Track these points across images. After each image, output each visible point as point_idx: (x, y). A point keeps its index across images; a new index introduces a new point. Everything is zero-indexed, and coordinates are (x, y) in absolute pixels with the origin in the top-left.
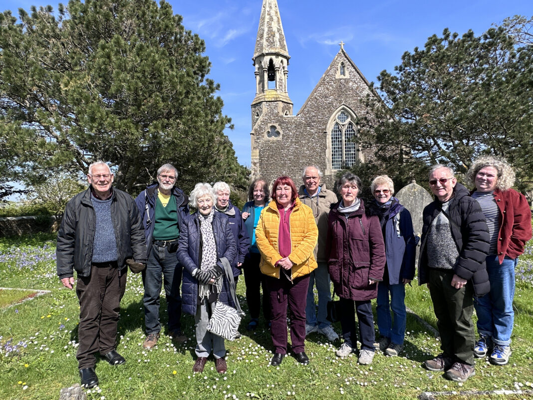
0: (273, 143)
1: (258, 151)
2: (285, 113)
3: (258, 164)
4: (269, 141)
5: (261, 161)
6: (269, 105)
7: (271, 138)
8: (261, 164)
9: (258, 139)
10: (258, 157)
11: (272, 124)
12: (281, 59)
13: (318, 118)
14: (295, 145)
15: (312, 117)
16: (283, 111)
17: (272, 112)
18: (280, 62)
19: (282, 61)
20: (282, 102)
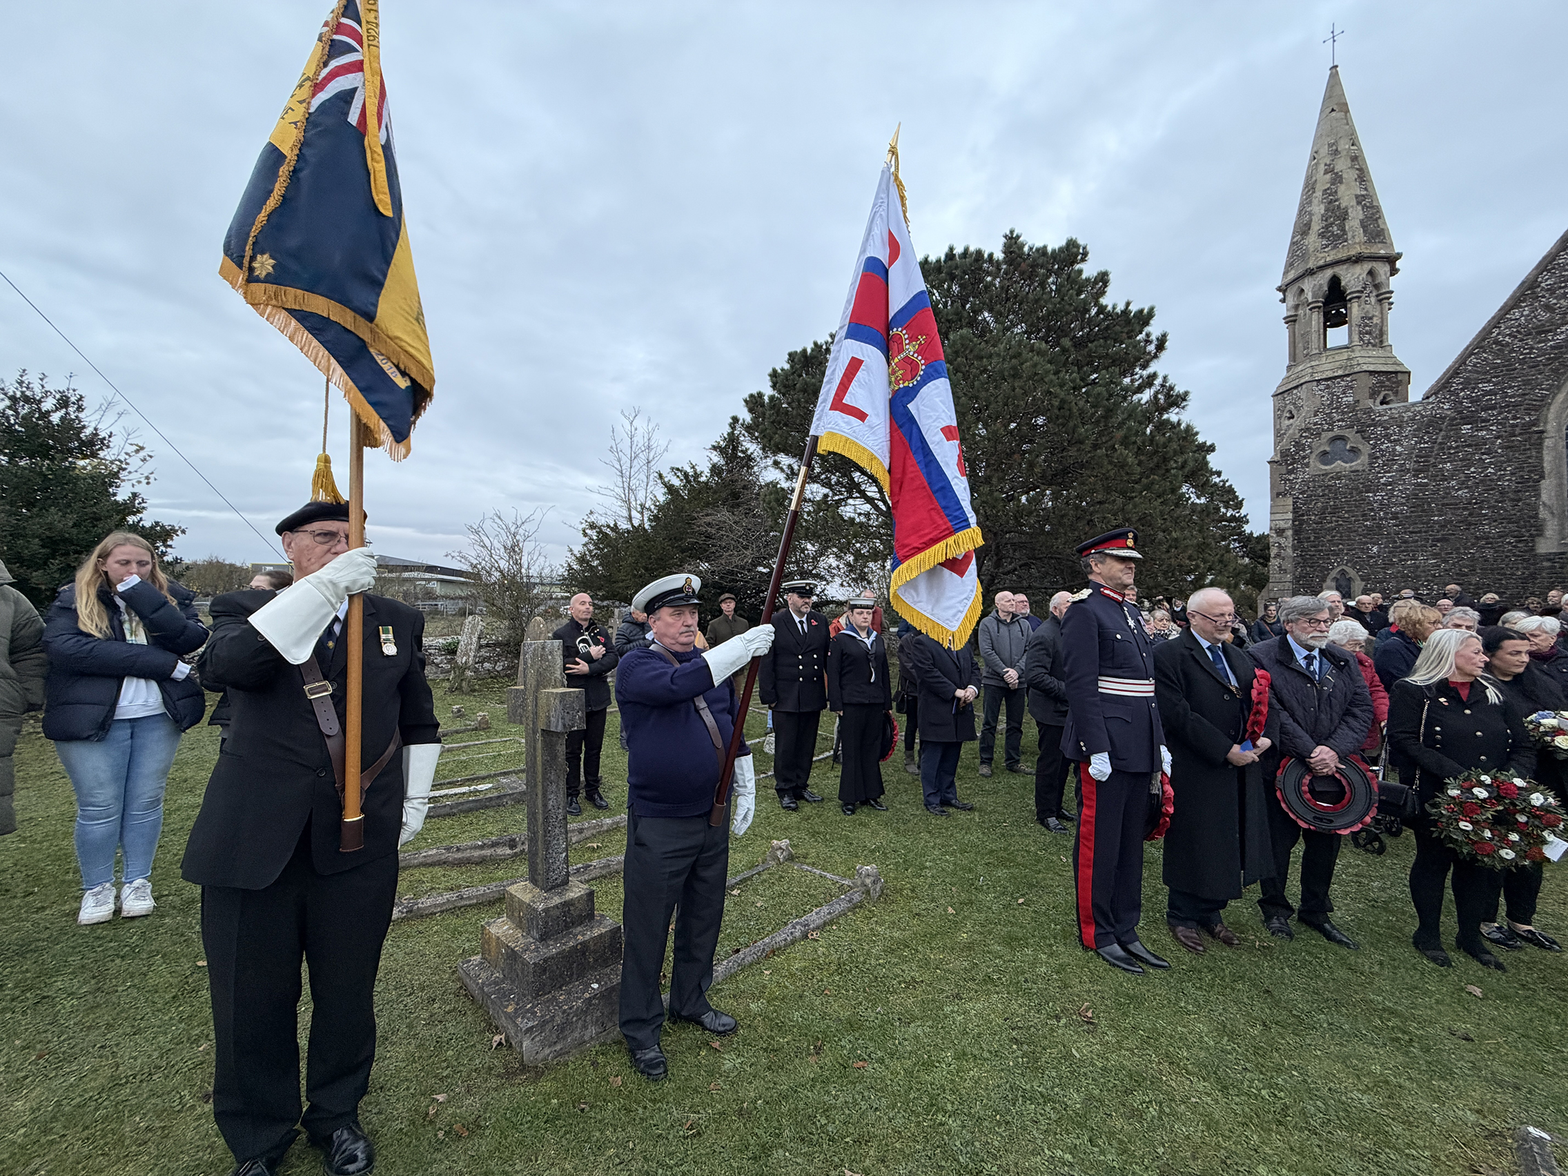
0: (1339, 479)
1: (1290, 501)
2: (1381, 397)
3: (1290, 533)
4: (1326, 475)
5: (1301, 524)
6: (1328, 387)
7: (1331, 467)
8: (1297, 531)
9: (1290, 472)
10: (1290, 516)
11: (1337, 431)
12: (1367, 266)
13: (1506, 395)
14: (1416, 476)
15: (1484, 396)
16: (1373, 395)
17: (1335, 404)
18: (1364, 275)
19: (1371, 273)
20: (1371, 373)
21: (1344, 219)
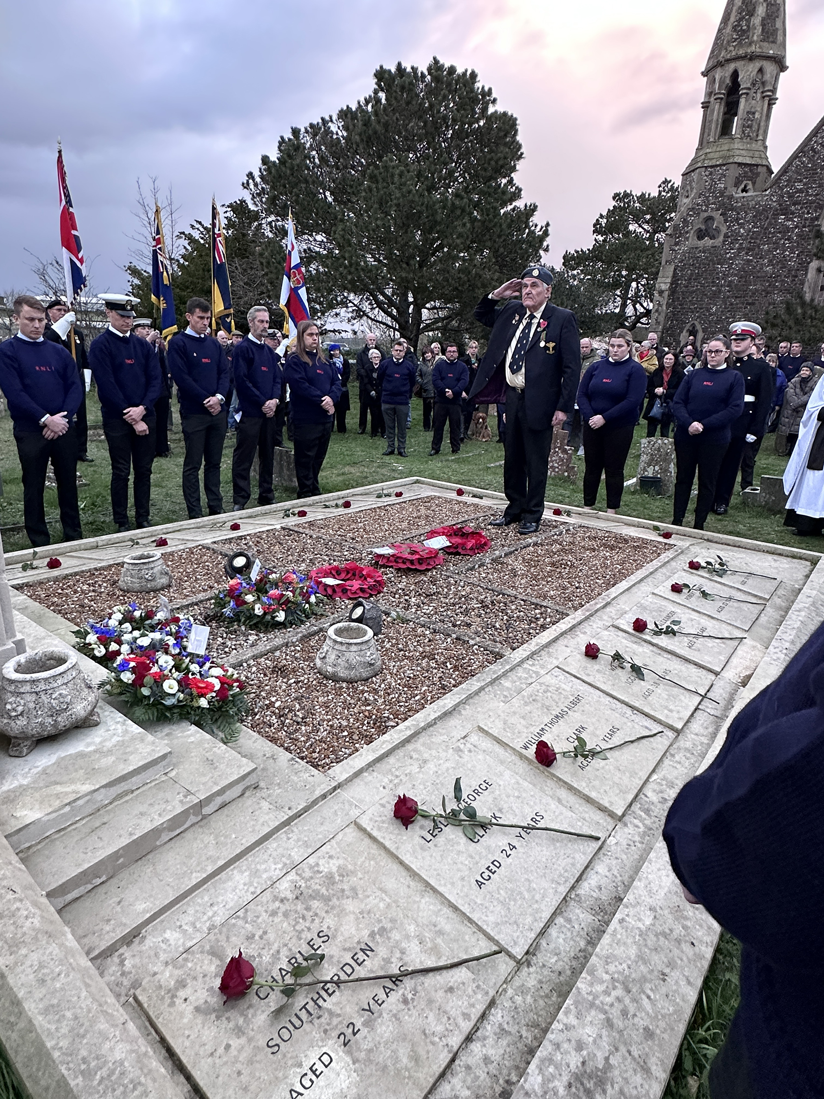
0: (704, 252)
1: (672, 269)
2: (743, 186)
4: (696, 248)
5: (676, 287)
6: (711, 174)
7: (701, 243)
9: (676, 244)
10: (669, 280)
11: (709, 213)
12: (757, 64)
13: (807, 194)
14: (747, 253)
15: (796, 193)
16: (736, 185)
17: (712, 189)
18: (755, 73)
19: (761, 70)
20: (740, 164)
21: (752, 15)
